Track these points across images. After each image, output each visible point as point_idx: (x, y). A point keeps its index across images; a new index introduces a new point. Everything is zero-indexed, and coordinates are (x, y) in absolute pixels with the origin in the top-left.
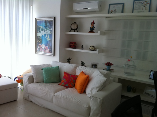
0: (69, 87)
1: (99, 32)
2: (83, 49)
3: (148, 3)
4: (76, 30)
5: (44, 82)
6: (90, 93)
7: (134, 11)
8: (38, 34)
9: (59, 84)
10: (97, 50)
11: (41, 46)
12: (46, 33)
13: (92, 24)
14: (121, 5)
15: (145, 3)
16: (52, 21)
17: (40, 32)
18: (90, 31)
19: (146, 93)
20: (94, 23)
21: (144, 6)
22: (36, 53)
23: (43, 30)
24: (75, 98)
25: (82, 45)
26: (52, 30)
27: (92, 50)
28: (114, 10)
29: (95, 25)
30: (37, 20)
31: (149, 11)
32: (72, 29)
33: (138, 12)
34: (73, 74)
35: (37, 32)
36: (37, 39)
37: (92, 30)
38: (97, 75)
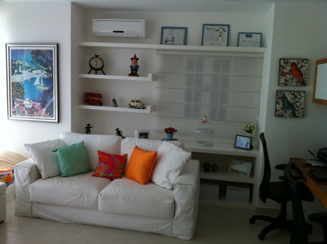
0: (116, 178)
1: (150, 75)
2: (116, 106)
3: (225, 32)
4: (101, 71)
5: (62, 175)
6: (167, 180)
7: (205, 42)
8: (13, 78)
9: (93, 175)
10: (148, 107)
11: (23, 102)
12: (35, 76)
13: (134, 60)
14: (183, 31)
15: (221, 30)
16: (51, 52)
17: (18, 73)
18: (130, 72)
19: (233, 171)
20: (138, 59)
21: (220, 36)
22: (10, 118)
23: (27, 68)
24: (144, 193)
25: (114, 100)
26: (50, 69)
27: (138, 108)
28: (170, 38)
29: (139, 63)
30: (11, 48)
31: (228, 45)
32: (92, 68)
33: (211, 44)
34: (116, 154)
35: (12, 74)
36: (11, 88)
37: (134, 72)
38: (171, 150)
